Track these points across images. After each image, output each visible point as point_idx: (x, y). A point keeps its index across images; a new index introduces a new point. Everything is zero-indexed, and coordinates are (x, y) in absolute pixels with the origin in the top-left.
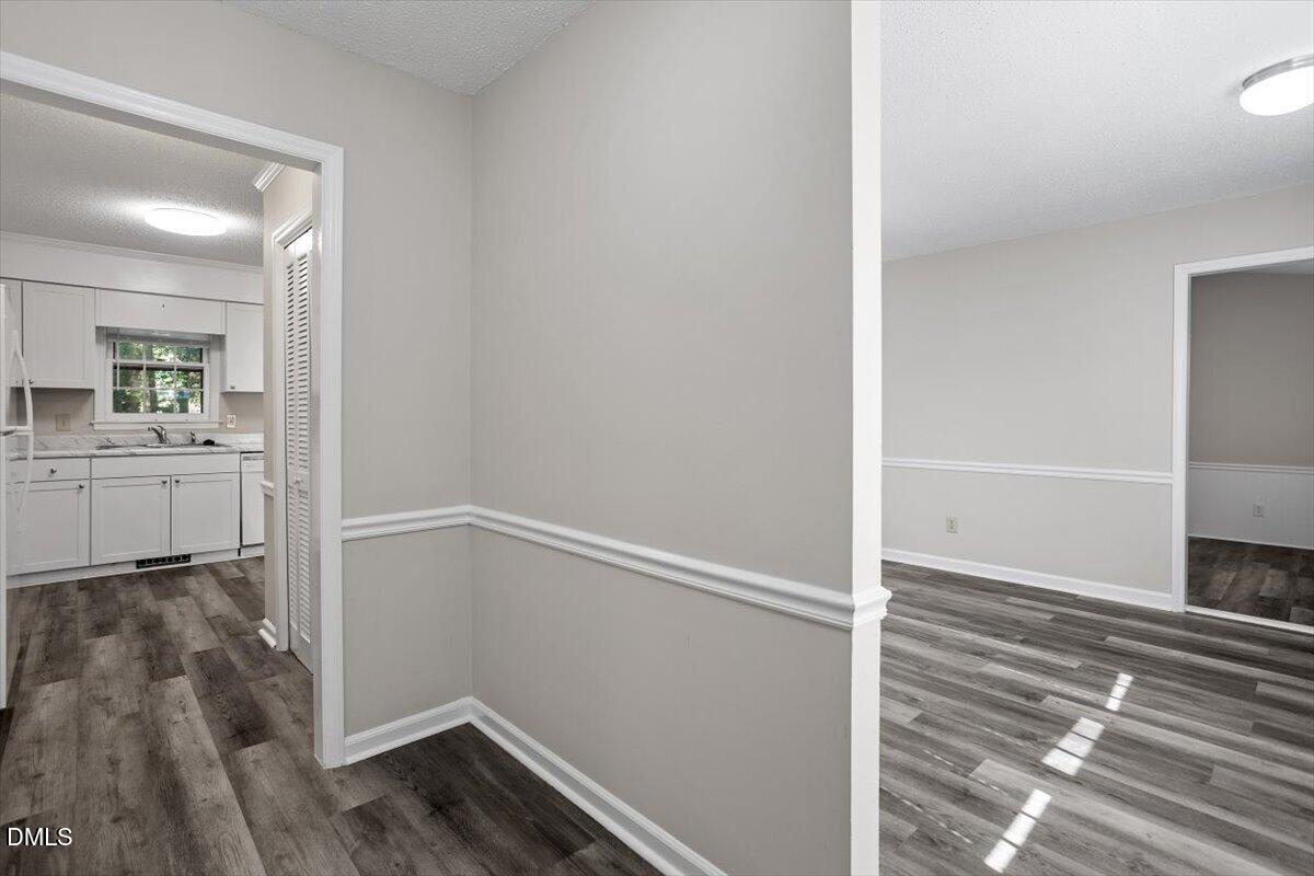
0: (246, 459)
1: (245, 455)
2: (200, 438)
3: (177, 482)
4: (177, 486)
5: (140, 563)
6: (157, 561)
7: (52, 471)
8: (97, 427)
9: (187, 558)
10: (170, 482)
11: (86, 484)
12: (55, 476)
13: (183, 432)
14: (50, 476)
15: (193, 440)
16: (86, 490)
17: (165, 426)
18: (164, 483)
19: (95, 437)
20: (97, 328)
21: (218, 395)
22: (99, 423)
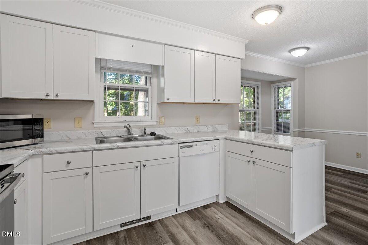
0: (182, 147)
1: (181, 145)
2: (149, 131)
3: (144, 166)
4: (144, 169)
5: (122, 225)
6: (132, 222)
7: (68, 163)
8: (96, 125)
9: (149, 217)
10: (140, 166)
11: (89, 171)
12: (71, 166)
13: (139, 127)
14: (67, 166)
15: (145, 133)
16: (90, 175)
17: (131, 124)
18: (137, 167)
19: (94, 131)
20: (96, 59)
21: (155, 105)
22: (96, 123)
